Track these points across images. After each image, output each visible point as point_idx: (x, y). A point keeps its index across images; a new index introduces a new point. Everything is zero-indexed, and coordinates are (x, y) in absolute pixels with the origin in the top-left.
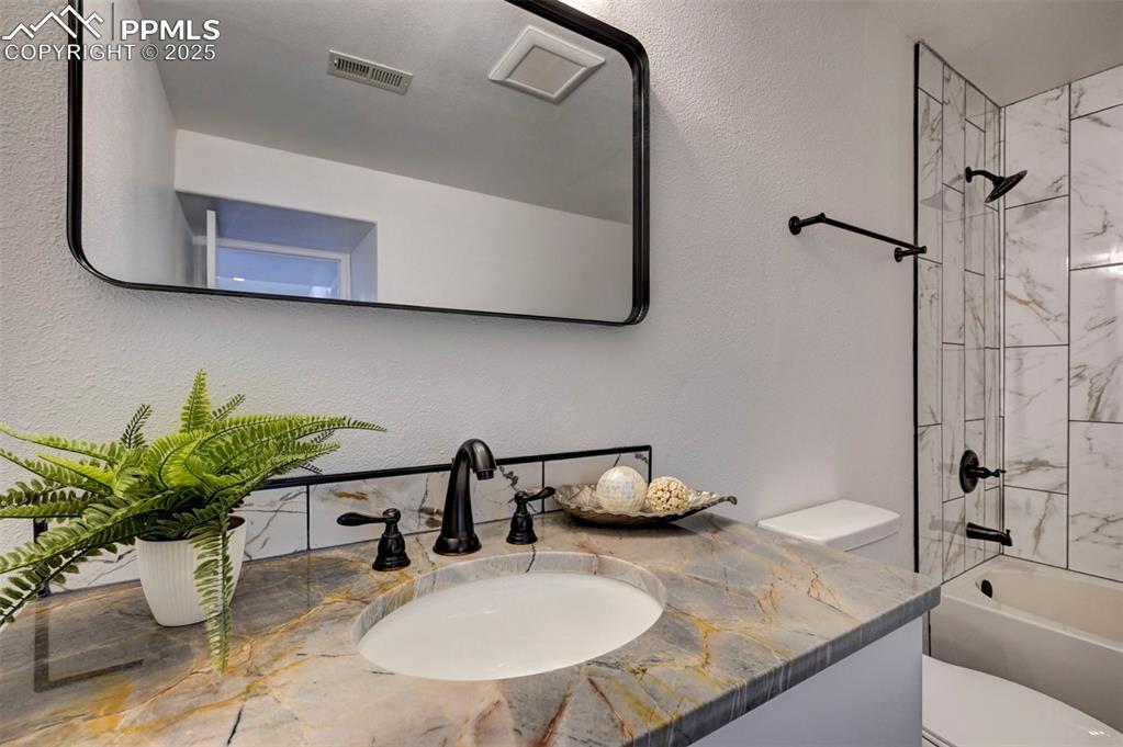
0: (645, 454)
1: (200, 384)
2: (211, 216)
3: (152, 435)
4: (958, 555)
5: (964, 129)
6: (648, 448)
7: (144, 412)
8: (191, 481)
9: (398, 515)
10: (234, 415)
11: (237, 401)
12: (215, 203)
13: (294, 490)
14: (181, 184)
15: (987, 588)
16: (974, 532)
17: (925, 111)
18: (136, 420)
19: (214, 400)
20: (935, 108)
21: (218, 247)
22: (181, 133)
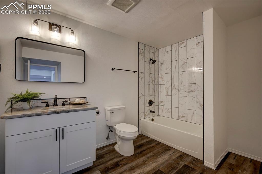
0: (85, 98)
1: (27, 90)
2: (29, 61)
3: (23, 94)
4: (148, 115)
5: (150, 53)
6: (86, 98)
7: (22, 92)
8: (27, 97)
9: (48, 102)
10: (31, 92)
11: (31, 91)
12: (30, 59)
13: (37, 100)
14: (23, 56)
15: (153, 120)
16: (151, 112)
17: (140, 52)
18: (21, 93)
19: (29, 91)
20: (142, 51)
21: (30, 65)
22: (23, 47)
